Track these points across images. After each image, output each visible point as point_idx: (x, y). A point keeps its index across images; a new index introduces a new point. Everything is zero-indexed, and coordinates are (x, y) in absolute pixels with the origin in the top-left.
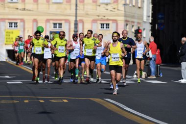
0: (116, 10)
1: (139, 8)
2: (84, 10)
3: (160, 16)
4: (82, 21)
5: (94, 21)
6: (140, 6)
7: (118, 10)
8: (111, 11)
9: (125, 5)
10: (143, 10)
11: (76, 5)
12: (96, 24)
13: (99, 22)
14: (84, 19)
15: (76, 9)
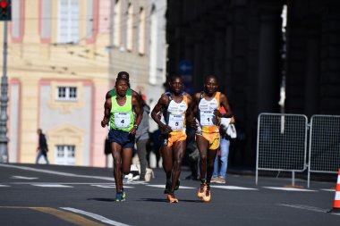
0: (91, 55)
1: (141, 55)
2: (21, 57)
3: (184, 68)
4: (18, 82)
5: (45, 82)
6: (141, 50)
7: (96, 54)
8: (80, 56)
9: (110, 47)
10: (149, 60)
11: (5, 45)
12: (48, 88)
13: (55, 85)
14: (22, 75)
15: (5, 53)
